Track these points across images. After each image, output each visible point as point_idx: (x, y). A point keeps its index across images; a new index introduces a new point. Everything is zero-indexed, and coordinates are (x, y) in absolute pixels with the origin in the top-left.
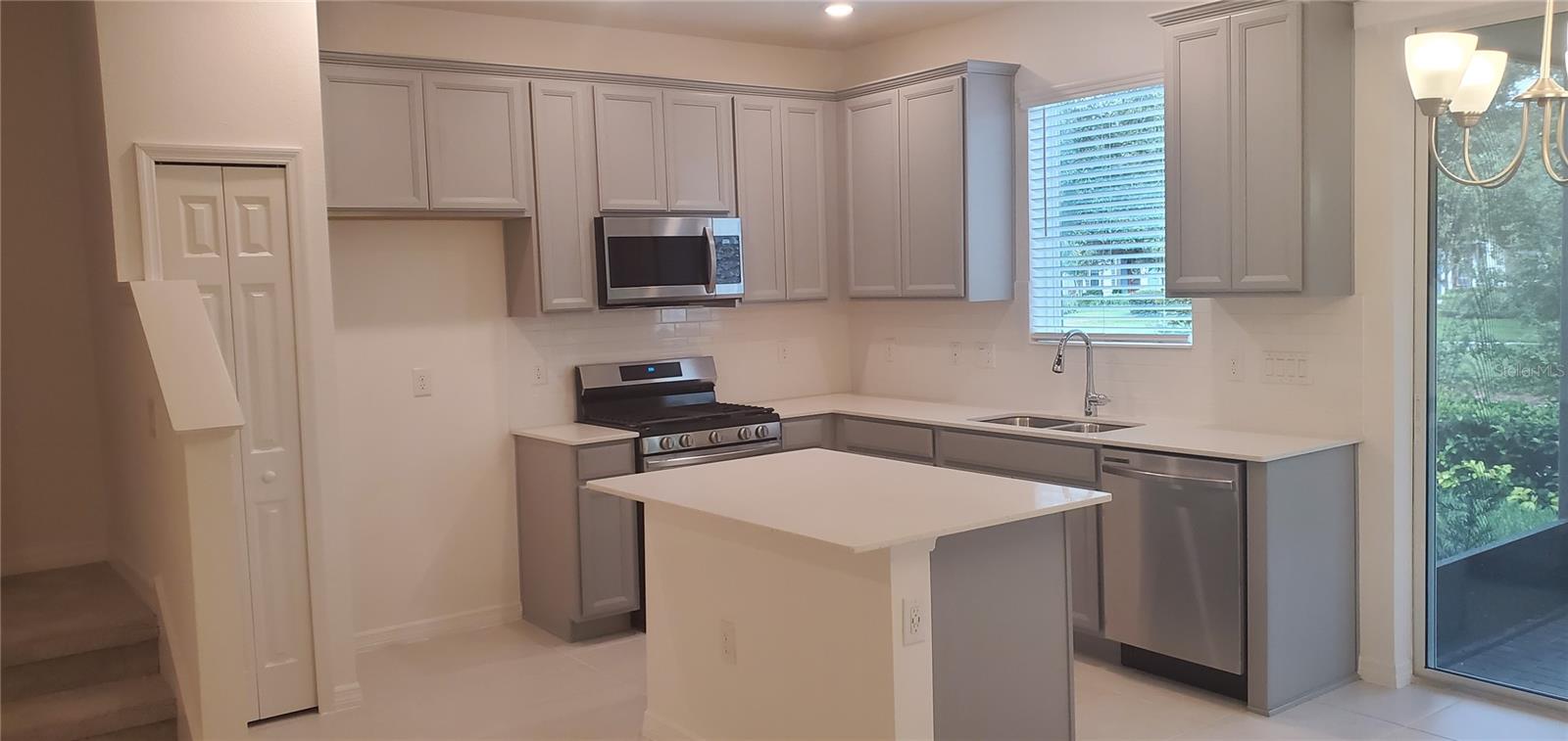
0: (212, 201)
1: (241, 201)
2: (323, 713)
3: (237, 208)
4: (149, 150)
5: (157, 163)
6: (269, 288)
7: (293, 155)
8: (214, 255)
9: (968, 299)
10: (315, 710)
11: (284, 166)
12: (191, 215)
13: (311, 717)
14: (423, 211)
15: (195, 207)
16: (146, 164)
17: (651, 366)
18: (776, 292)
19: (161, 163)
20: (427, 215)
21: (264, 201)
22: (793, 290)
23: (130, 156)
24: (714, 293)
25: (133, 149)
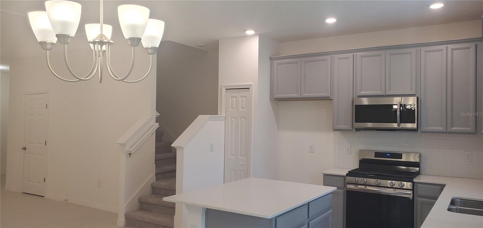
0: (236, 97)
3: (240, 99)
4: (224, 87)
6: (245, 118)
7: (251, 85)
8: (236, 110)
11: (249, 88)
12: (232, 101)
14: (299, 98)
15: (233, 99)
17: (388, 153)
18: (441, 128)
19: (227, 89)
20: (301, 99)
21: (245, 97)
22: (451, 128)
23: (221, 88)
24: (401, 127)
25: (222, 87)
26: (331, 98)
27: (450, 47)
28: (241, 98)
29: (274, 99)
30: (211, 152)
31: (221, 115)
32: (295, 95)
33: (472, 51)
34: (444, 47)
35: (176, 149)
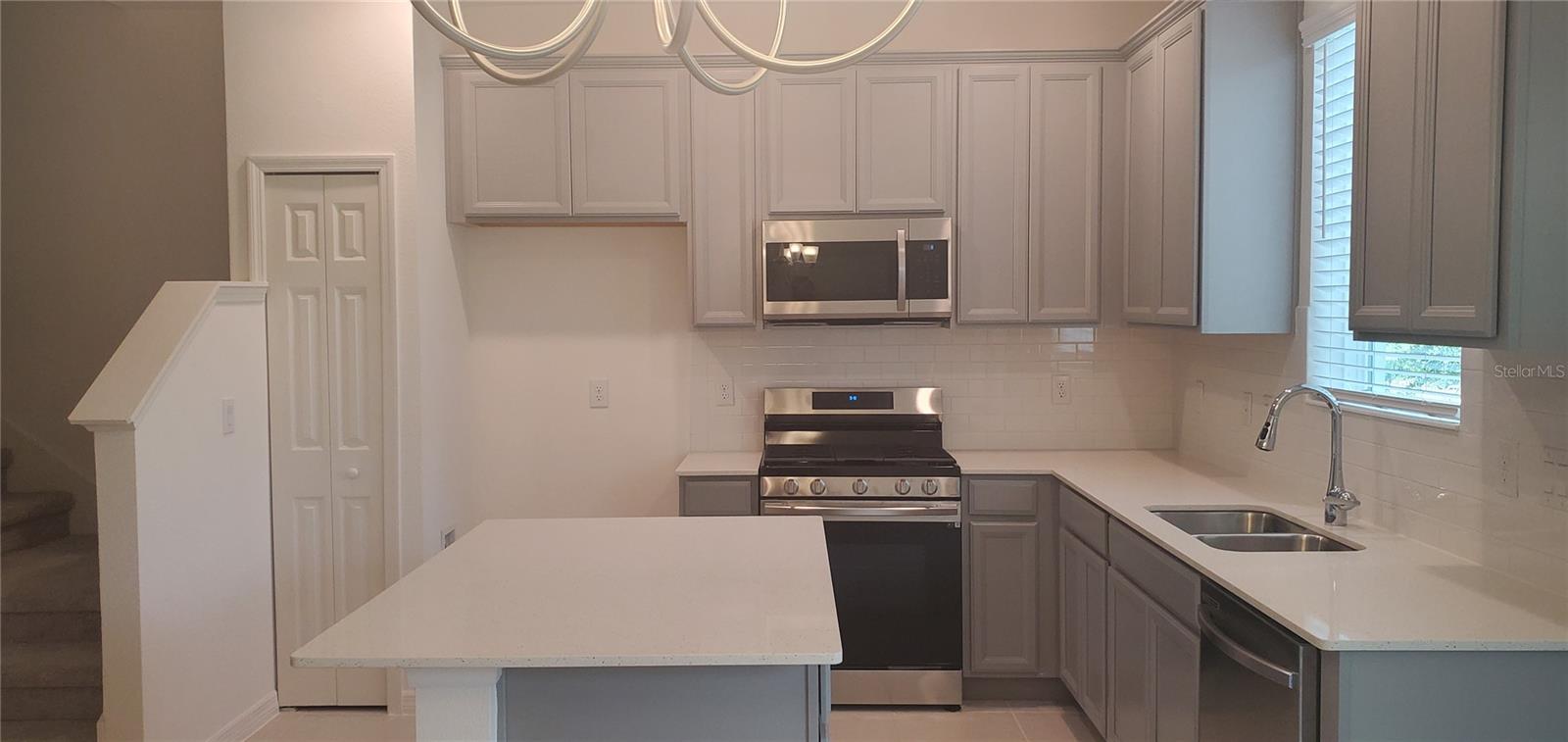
0: (314, 208)
1: (342, 207)
2: (391, 713)
3: (335, 214)
4: (259, 163)
5: (266, 174)
6: (362, 292)
7: (385, 161)
8: (314, 259)
9: (1201, 330)
10: (384, 708)
11: (378, 173)
12: (296, 222)
13: (378, 714)
14: (563, 217)
15: (299, 213)
16: (256, 175)
17: (853, 394)
18: (1012, 311)
19: (271, 174)
20: (572, 221)
21: (361, 207)
22: (1040, 310)
23: (244, 168)
24: (907, 311)
25: (246, 162)
26: (681, 220)
27: (1040, 69)
28: (339, 211)
29: (464, 220)
30: (225, 434)
31: (248, 280)
32: (551, 207)
33: (1091, 85)
34: (1023, 67)
35: (92, 433)
